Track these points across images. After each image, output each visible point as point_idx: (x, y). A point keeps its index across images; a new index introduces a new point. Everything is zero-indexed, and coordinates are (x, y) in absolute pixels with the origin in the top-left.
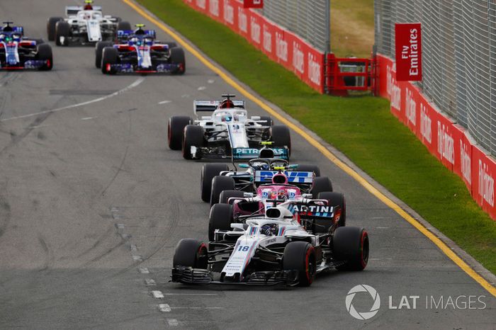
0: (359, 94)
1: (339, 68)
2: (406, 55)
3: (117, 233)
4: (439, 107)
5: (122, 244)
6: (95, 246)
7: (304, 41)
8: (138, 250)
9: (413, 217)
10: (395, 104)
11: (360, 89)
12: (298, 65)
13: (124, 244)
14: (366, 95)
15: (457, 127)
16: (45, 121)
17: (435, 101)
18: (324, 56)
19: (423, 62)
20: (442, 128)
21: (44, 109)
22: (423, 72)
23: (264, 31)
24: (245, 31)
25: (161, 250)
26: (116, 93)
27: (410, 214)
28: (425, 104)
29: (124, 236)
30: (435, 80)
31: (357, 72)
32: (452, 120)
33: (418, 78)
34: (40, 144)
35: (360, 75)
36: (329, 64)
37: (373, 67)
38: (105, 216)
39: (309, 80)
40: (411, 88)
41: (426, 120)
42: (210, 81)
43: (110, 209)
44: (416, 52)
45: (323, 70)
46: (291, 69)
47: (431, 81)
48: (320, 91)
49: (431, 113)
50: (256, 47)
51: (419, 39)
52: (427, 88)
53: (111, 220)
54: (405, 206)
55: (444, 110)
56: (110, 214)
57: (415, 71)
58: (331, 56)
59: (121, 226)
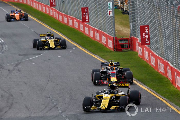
0: (126, 50)
1: (119, 42)
2: (144, 36)
3: (52, 103)
4: (157, 54)
5: (54, 107)
6: (45, 108)
7: (105, 33)
8: (60, 108)
9: (153, 92)
10: (140, 53)
11: (126, 49)
12: (104, 41)
13: (55, 106)
14: (129, 51)
15: (165, 60)
16: (19, 65)
17: (156, 52)
18: (114, 38)
19: (150, 38)
20: (159, 61)
21: (18, 61)
22: (151, 42)
23: (90, 30)
24: (83, 30)
25: (68, 108)
26: (42, 54)
27: (152, 91)
28: (152, 53)
29: (55, 104)
30: (155, 44)
31: (125, 43)
32: (163, 58)
33: (149, 44)
34: (19, 73)
35: (126, 44)
36: (115, 41)
37: (130, 41)
38: (47, 97)
39: (108, 47)
40: (146, 48)
41: (153, 59)
42: (74, 49)
43: (48, 95)
44: (148, 35)
45: (113, 43)
46: (101, 43)
47: (154, 45)
48: (113, 50)
49: (155, 56)
50: (88, 36)
51: (148, 31)
52: (152, 47)
53: (49, 98)
54: (150, 89)
55: (159, 55)
56: (48, 96)
57: (148, 42)
58: (116, 38)
59: (53, 101)
